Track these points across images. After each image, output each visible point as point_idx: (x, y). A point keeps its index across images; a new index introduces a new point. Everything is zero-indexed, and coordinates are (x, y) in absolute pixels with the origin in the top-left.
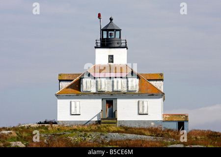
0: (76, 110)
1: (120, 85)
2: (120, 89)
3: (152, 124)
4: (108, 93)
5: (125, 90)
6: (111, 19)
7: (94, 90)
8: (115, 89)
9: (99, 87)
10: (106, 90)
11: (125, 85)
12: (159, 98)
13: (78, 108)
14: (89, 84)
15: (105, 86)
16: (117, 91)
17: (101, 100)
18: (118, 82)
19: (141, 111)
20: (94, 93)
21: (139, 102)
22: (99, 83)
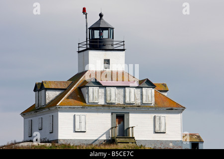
0: (80, 126)
1: (133, 96)
2: (132, 101)
3: (171, 145)
4: (119, 106)
5: (138, 102)
6: (101, 15)
7: (101, 102)
8: (127, 101)
9: (108, 98)
10: (117, 102)
11: (139, 96)
12: (178, 113)
13: (83, 124)
14: (96, 94)
15: (115, 97)
16: (130, 104)
17: (110, 114)
18: (130, 93)
19: (157, 129)
20: (103, 106)
21: (155, 117)
22: (108, 92)
